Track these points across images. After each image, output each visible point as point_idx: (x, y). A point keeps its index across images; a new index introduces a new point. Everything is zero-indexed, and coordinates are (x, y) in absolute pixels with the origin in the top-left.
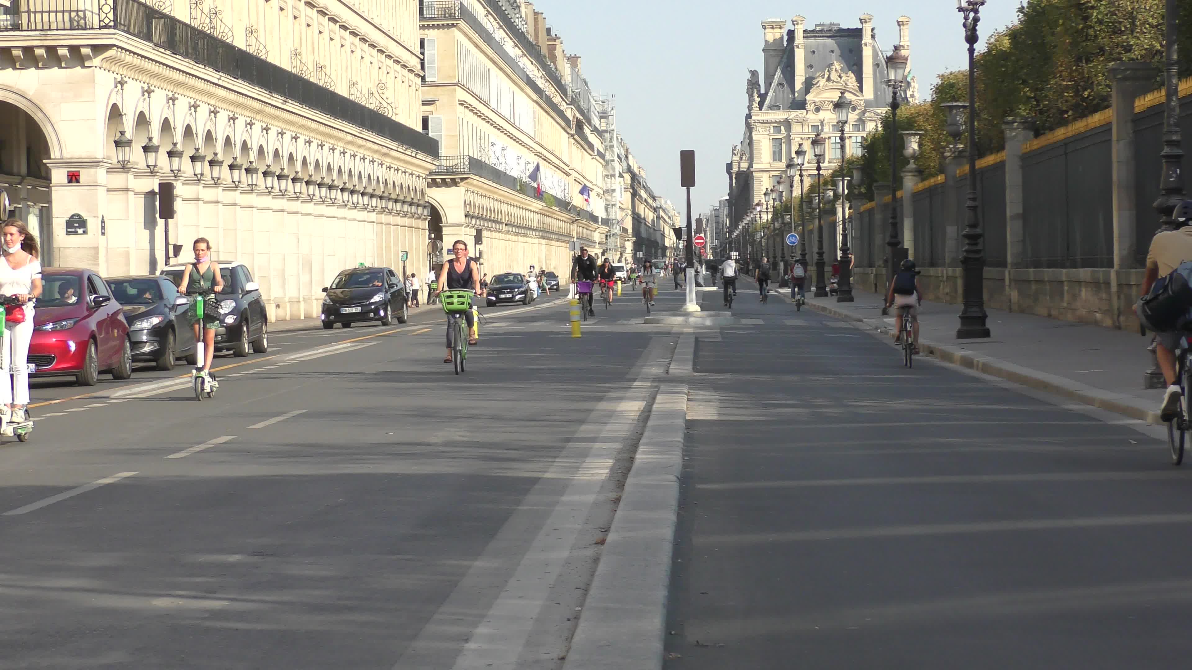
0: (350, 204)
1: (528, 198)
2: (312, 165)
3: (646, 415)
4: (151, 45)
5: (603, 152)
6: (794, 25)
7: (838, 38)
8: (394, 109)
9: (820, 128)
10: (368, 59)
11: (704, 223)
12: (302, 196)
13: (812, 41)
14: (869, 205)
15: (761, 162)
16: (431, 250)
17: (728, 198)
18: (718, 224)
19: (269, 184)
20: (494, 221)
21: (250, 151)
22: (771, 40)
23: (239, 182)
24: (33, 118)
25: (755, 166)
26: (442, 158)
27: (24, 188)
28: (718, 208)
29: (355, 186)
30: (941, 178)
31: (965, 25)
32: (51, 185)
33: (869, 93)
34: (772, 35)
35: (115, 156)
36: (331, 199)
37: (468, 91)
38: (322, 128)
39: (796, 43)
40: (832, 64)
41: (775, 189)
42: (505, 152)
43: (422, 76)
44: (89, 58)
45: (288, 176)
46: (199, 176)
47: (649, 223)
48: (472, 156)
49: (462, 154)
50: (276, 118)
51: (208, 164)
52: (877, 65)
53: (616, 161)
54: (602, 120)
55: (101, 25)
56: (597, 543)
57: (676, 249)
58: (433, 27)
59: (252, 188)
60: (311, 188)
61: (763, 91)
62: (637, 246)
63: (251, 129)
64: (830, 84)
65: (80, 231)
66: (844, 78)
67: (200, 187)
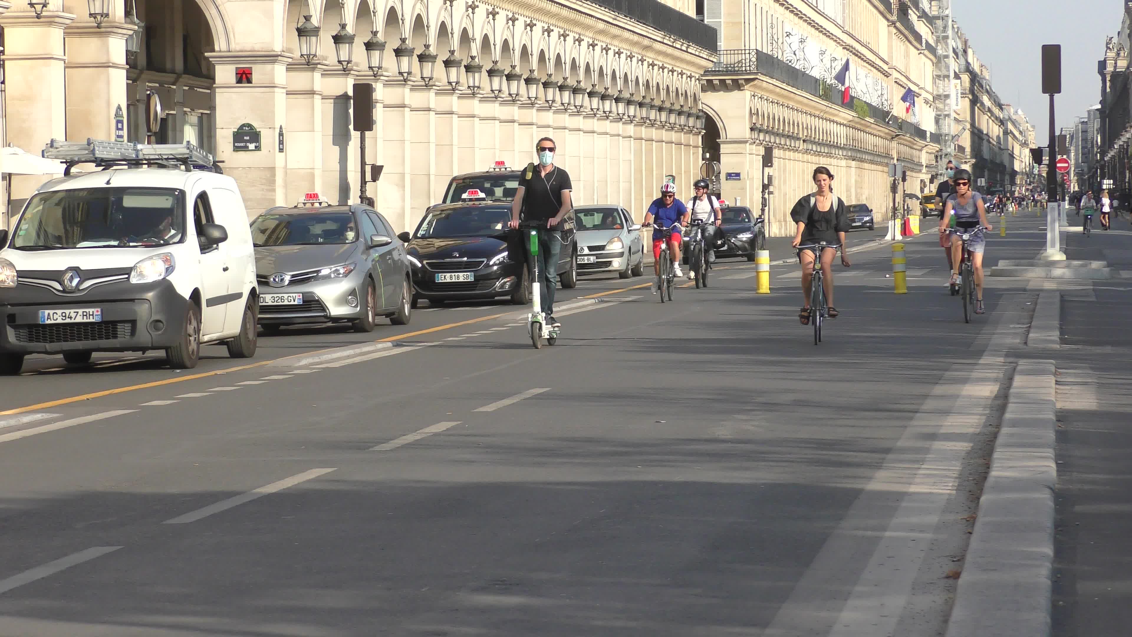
0: (601, 113)
1: (834, 106)
2: (551, 61)
3: (1002, 401)
5: (933, 45)
11: (1068, 140)
12: (539, 102)
17: (1099, 106)
18: (1086, 143)
19: (496, 86)
20: (789, 137)
21: (472, 43)
23: (457, 83)
26: (722, 52)
27: (179, 89)
28: (1086, 120)
29: (606, 89)
32: (214, 86)
35: (298, 48)
36: (576, 106)
42: (804, 44)
46: (405, 75)
47: (993, 139)
48: (760, 49)
49: (747, 48)
51: (418, 59)
53: (951, 57)
56: (948, 577)
57: (1029, 174)
59: (473, 92)
60: (550, 91)
62: (978, 170)
63: (473, 13)
65: (252, 146)
67: (407, 89)
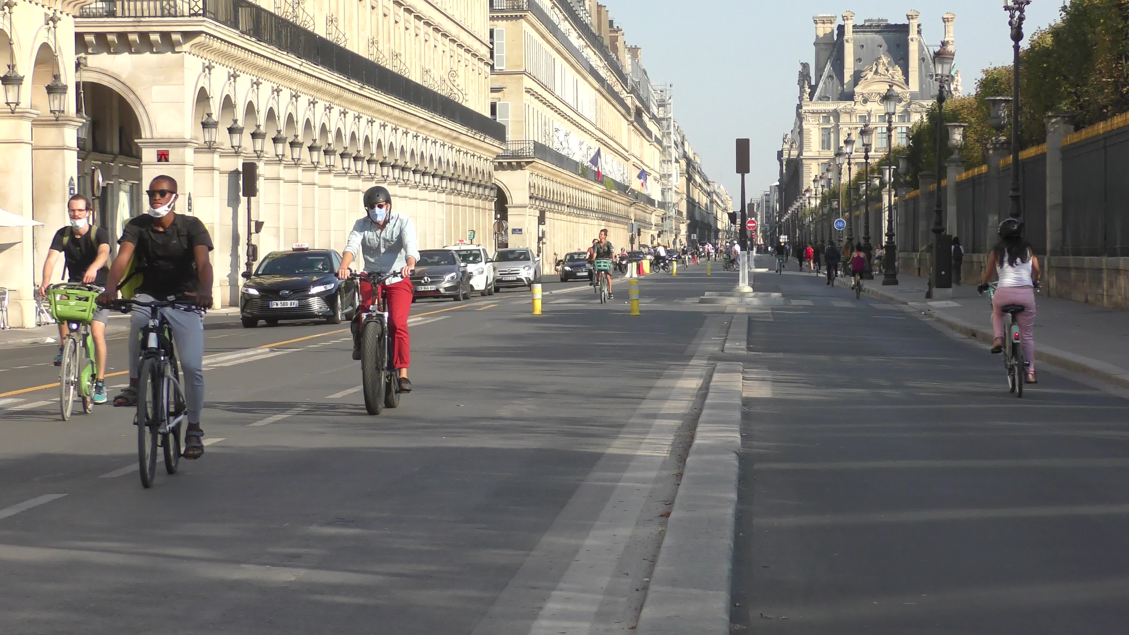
0: (422, 185)
1: (589, 182)
2: (386, 147)
3: (704, 392)
4: (238, 32)
5: (661, 139)
6: (844, 20)
7: (886, 33)
8: (464, 96)
9: (867, 119)
10: (440, 48)
11: (755, 207)
12: (377, 177)
13: (861, 36)
14: (913, 193)
15: (811, 151)
16: (497, 231)
17: (778, 183)
18: (769, 209)
19: (346, 165)
20: (557, 203)
21: (329, 134)
22: (821, 35)
23: (318, 163)
24: (126, 100)
25: (805, 154)
26: (509, 143)
27: (116, 166)
28: (768, 193)
29: (426, 168)
30: (984, 168)
31: (1010, 23)
32: (141, 163)
33: (914, 86)
34: (823, 30)
35: (202, 137)
36: (404, 180)
37: (534, 79)
38: (396, 113)
39: (846, 37)
40: (880, 58)
41: (824, 176)
42: (568, 137)
43: (491, 65)
44: (179, 44)
45: (364, 158)
46: (280, 157)
47: (703, 206)
48: (536, 140)
49: (527, 139)
50: (353, 102)
51: (289, 145)
52: (922, 59)
53: (673, 147)
54: (660, 108)
55: (191, 13)
56: (661, 516)
57: (728, 232)
58: (502, 18)
59: (330, 169)
60: (385, 169)
61: (813, 83)
62: (691, 229)
63: (330, 112)
64: (878, 77)
66: (891, 72)
67: (281, 167)
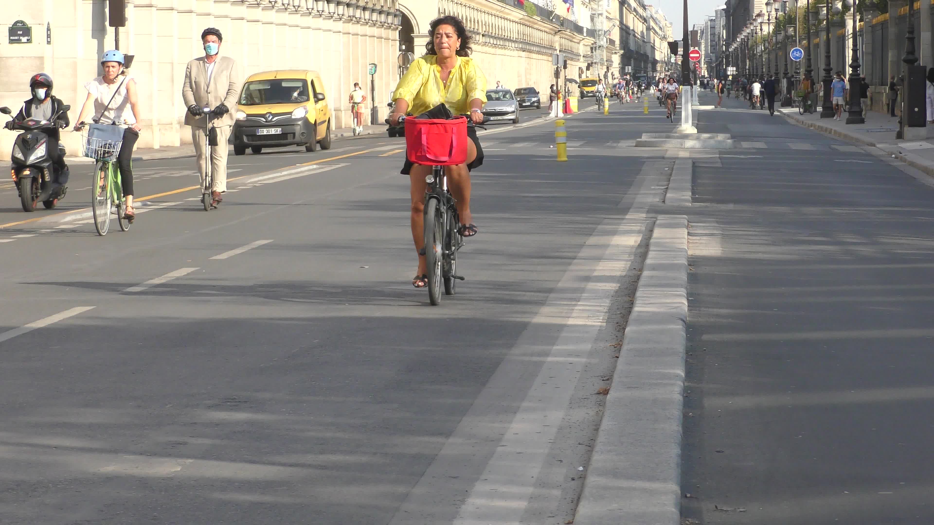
0: (315, 12)
1: (508, 7)
3: (643, 250)
11: (699, 35)
14: (881, 18)
16: (401, 64)
17: (725, 7)
18: (714, 37)
28: (714, 18)
36: (294, 6)
47: (638, 34)
56: (599, 393)
57: (667, 63)
62: (625, 60)
65: (24, 39)
